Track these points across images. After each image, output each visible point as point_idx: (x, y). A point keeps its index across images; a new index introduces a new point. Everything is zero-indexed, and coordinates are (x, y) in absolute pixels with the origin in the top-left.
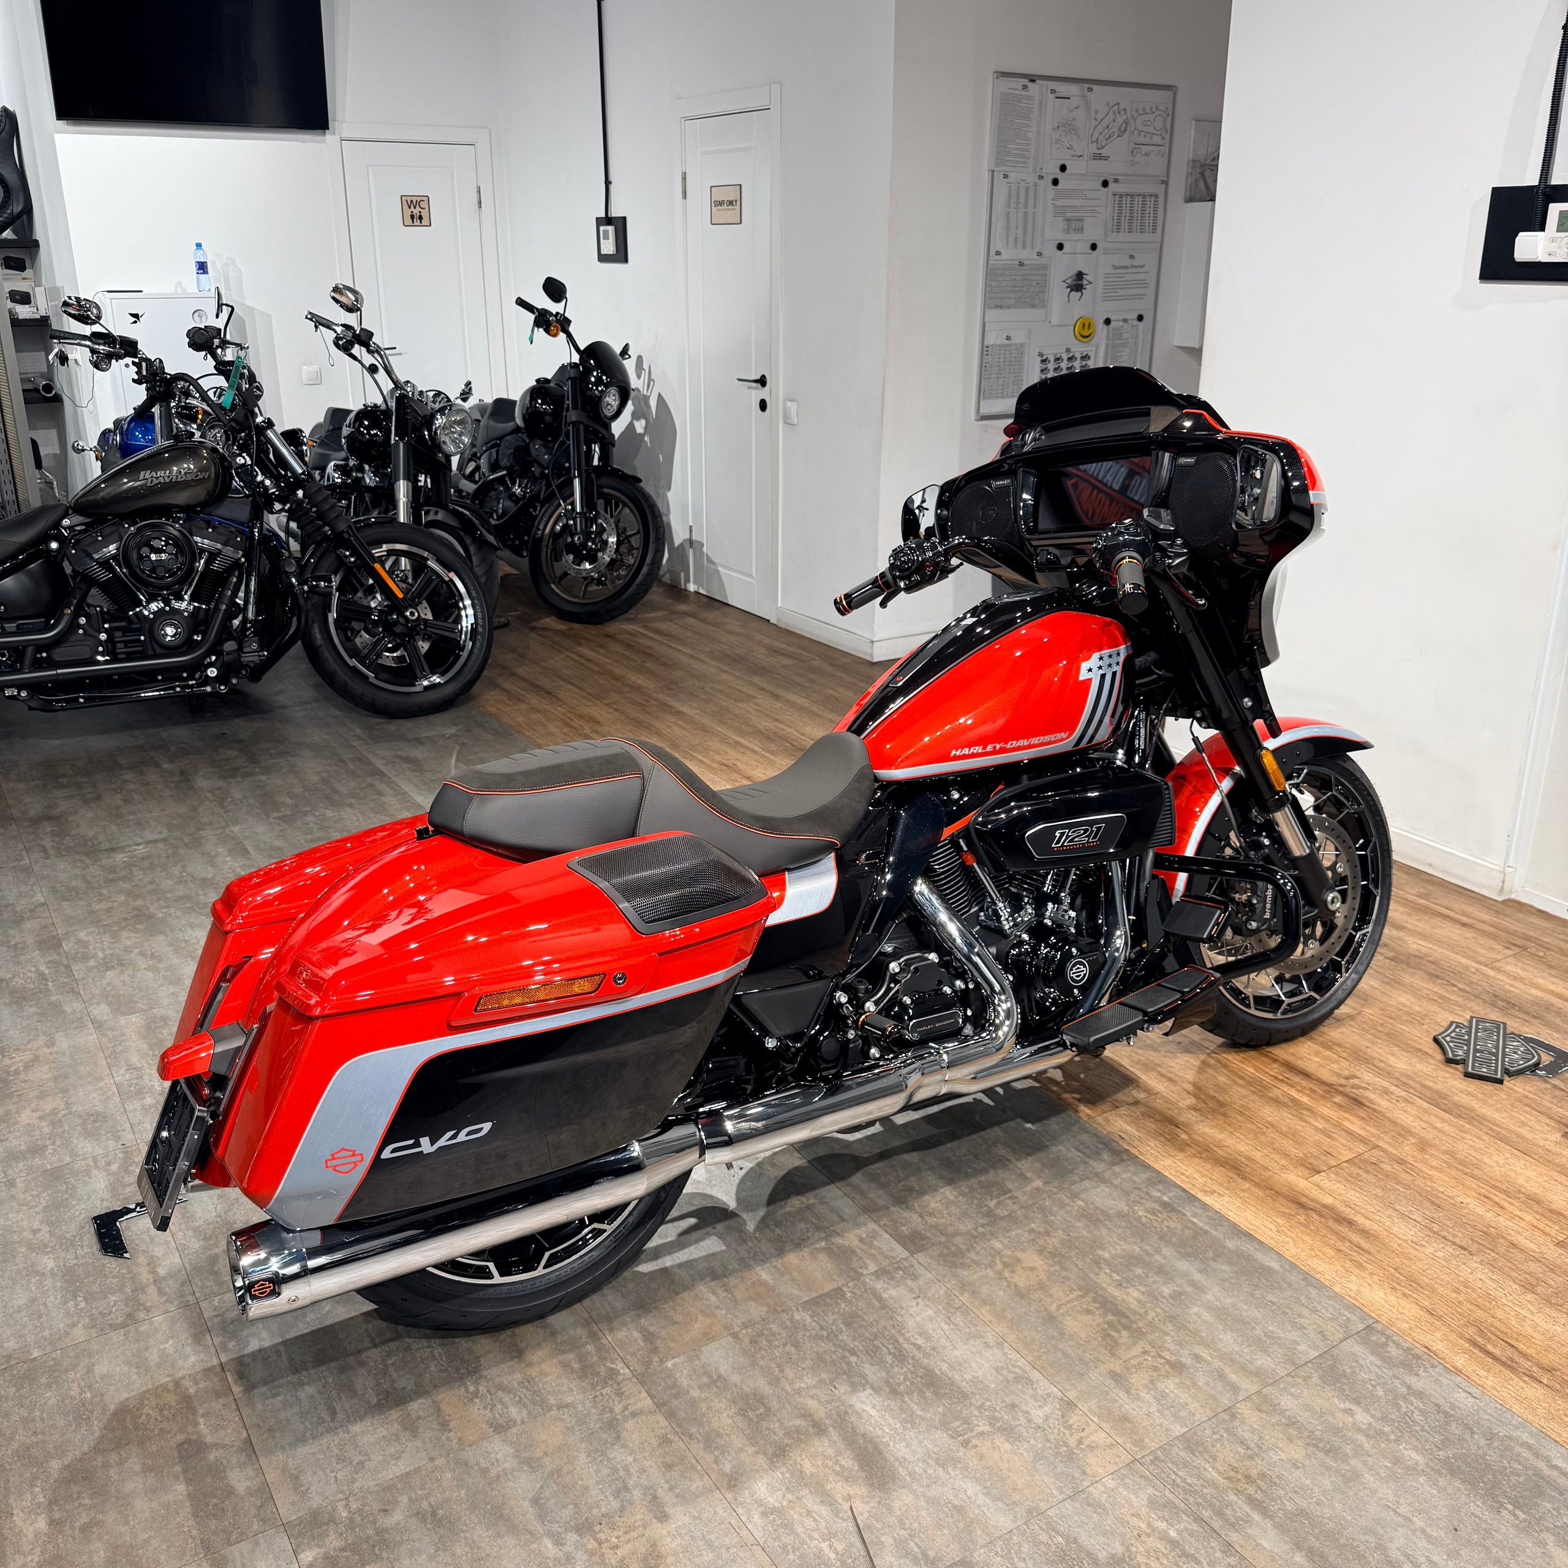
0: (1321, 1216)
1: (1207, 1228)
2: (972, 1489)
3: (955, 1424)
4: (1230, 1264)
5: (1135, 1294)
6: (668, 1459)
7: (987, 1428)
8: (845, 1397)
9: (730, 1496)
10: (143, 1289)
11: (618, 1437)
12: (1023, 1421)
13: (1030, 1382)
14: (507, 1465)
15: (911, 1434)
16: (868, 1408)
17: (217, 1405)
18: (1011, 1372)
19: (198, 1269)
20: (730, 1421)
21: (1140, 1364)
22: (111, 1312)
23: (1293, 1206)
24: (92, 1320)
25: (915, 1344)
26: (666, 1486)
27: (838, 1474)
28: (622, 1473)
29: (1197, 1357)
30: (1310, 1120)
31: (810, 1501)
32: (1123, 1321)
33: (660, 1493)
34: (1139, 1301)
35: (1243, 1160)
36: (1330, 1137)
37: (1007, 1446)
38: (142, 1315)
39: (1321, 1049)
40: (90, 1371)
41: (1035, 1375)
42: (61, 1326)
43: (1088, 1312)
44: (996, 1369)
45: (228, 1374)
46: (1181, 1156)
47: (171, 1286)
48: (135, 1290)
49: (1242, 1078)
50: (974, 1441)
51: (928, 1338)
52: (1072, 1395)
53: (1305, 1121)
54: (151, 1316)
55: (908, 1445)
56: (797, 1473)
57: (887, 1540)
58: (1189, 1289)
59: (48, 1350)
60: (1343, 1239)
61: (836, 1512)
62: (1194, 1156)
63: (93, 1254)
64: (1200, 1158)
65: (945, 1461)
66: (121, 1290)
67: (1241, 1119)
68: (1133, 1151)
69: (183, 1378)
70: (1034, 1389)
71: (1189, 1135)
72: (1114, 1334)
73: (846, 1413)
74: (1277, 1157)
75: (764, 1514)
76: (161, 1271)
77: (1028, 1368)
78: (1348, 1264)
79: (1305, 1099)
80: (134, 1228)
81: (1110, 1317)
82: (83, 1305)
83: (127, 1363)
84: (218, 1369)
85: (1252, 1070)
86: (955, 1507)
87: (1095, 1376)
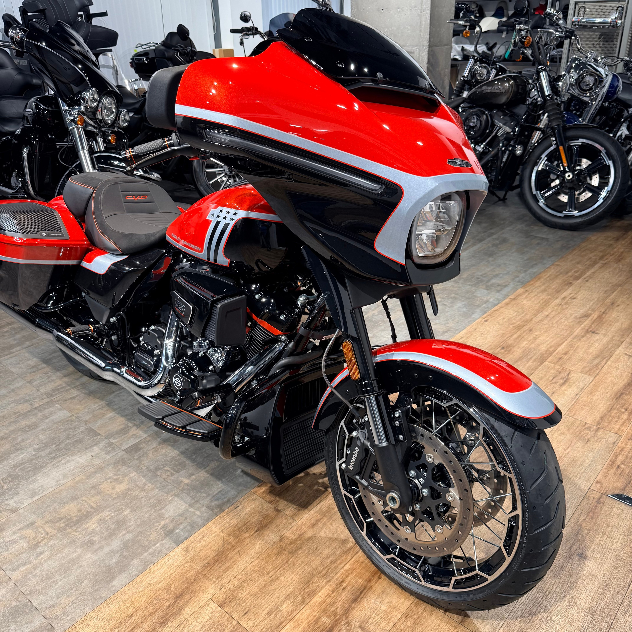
0: (169, 607)
1: (151, 550)
4: (117, 563)
5: (93, 526)
8: (31, 448)
13: (32, 497)
18: (40, 490)
21: (39, 532)
23: (179, 591)
25: (61, 460)
29: (41, 553)
30: (288, 602)
34: (87, 528)
35: (227, 565)
36: (269, 614)
39: (403, 610)
43: (80, 511)
44: (42, 486)
46: (224, 535)
49: (333, 562)
51: (65, 463)
52: (21, 511)
53: (286, 599)
58: (96, 547)
60: (145, 619)
62: (224, 541)
64: (224, 544)
67: (277, 563)
68: (224, 514)
70: (27, 499)
71: (249, 537)
72: (62, 521)
74: (235, 582)
77: (41, 495)
78: (116, 621)
79: (318, 599)
81: (75, 519)
85: (348, 567)
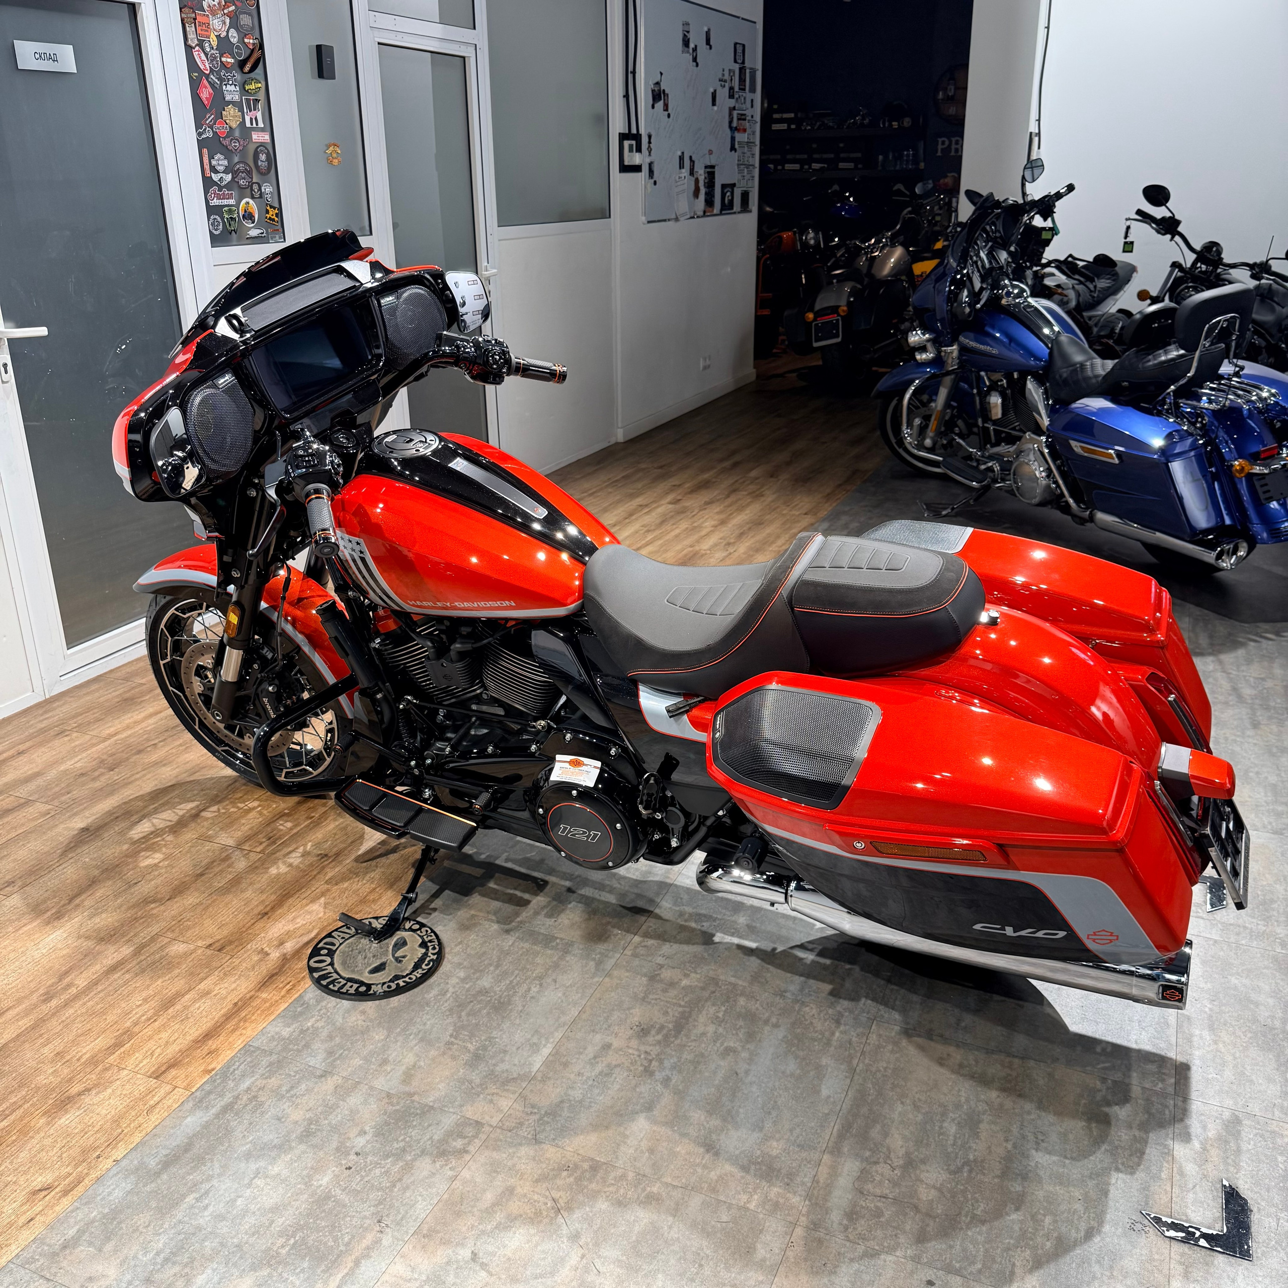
10: (1220, 1139)
19: (1162, 1125)
48: (1227, 1142)
54: (1220, 1109)
63: (1259, 1210)
80: (1208, 1214)
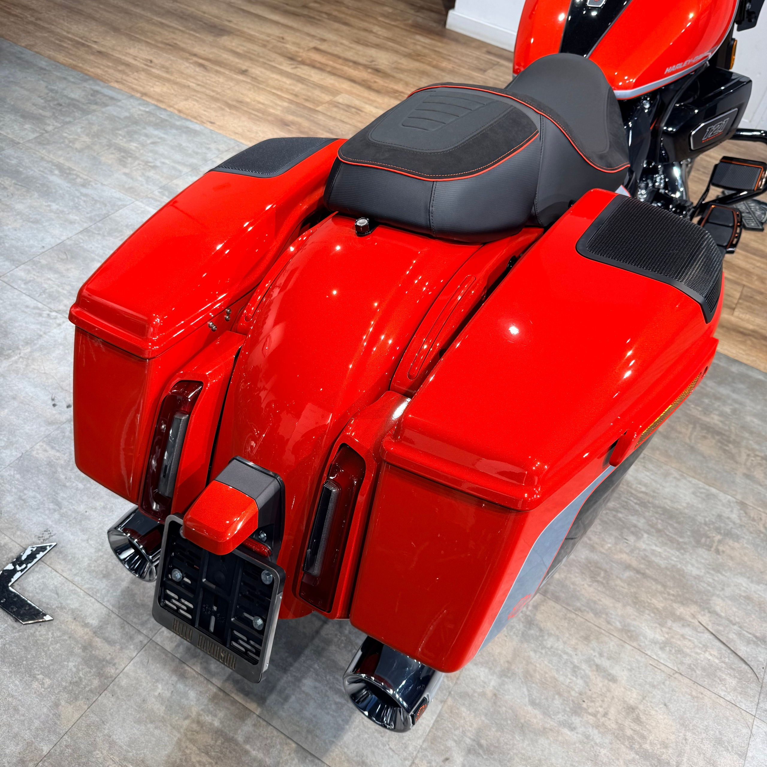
0: (756, 338)
2: (743, 581)
3: (703, 540)
4: (742, 383)
5: (716, 417)
6: (582, 633)
7: (719, 537)
8: (638, 545)
9: (635, 644)
10: (90, 645)
11: (541, 630)
12: (731, 525)
14: (493, 683)
15: (687, 556)
16: (654, 548)
17: (248, 727)
18: (701, 493)
19: (123, 608)
20: (591, 589)
21: (752, 464)
22: (80, 679)
23: (741, 335)
24: (70, 692)
25: (642, 492)
26: (596, 654)
27: (675, 602)
28: (565, 657)
31: (677, 627)
32: (724, 437)
33: (597, 661)
34: (721, 421)
37: (736, 545)
38: (111, 671)
40: (112, 744)
41: (713, 490)
42: (45, 710)
43: (705, 437)
44: (693, 494)
45: (233, 695)
47: (114, 633)
48: (84, 649)
50: (721, 548)
51: (646, 485)
52: (739, 497)
54: (120, 668)
55: (693, 565)
56: (655, 611)
57: (732, 636)
58: (737, 406)
59: (54, 739)
61: (695, 629)
65: (718, 568)
66: (71, 653)
69: (199, 715)
70: (720, 500)
72: (727, 448)
73: (647, 556)
75: (662, 649)
76: (94, 622)
77: (707, 487)
80: (30, 588)
82: (47, 682)
83: (139, 721)
84: (221, 694)
86: (745, 597)
87: (739, 479)
